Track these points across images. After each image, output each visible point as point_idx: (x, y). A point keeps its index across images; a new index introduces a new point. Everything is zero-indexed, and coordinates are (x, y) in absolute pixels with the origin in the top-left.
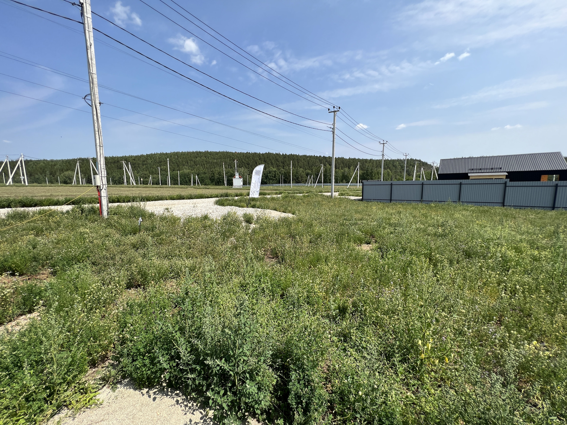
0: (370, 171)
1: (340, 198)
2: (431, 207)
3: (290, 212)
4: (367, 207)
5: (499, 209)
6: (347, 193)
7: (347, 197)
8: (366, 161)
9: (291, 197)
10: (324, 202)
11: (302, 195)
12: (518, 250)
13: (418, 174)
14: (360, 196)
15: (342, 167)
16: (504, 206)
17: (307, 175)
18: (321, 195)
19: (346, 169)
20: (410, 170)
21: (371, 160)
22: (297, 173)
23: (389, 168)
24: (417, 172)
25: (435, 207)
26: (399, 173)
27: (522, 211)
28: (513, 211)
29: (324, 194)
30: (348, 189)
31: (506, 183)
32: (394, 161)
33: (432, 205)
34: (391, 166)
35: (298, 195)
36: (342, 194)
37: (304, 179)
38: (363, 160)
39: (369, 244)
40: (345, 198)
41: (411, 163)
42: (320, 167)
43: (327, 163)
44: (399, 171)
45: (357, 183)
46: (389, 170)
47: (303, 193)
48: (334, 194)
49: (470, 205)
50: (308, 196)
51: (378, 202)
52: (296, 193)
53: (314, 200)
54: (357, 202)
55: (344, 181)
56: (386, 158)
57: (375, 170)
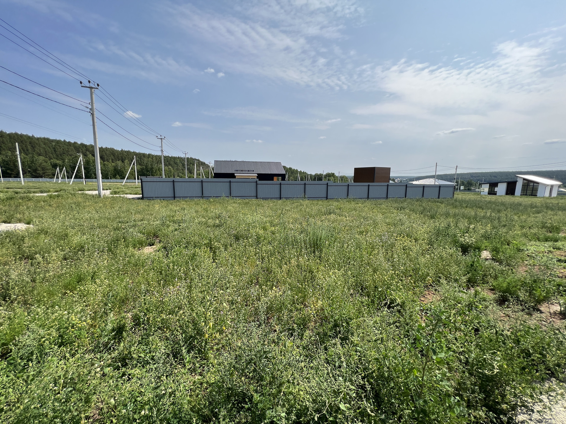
0: (150, 166)
1: (113, 197)
2: (210, 202)
3: (20, 221)
4: (148, 206)
5: (254, 201)
6: (123, 191)
7: (122, 195)
8: (144, 155)
9: (22, 198)
10: (88, 204)
11: (45, 194)
12: (265, 229)
13: (198, 172)
14: (140, 194)
15: (112, 160)
16: (257, 198)
17: (55, 166)
18: (83, 194)
19: (119, 163)
20: (191, 168)
21: (149, 155)
22: (32, 162)
23: (170, 164)
24: (197, 170)
25: (214, 201)
26: (181, 171)
27: (267, 202)
28: (262, 202)
29: (87, 192)
30: (124, 186)
31: (257, 182)
32: (175, 158)
33: (211, 200)
34: (172, 163)
35: (37, 195)
36: (115, 193)
37: (50, 172)
38: (140, 154)
39: (153, 245)
40: (120, 197)
41: (191, 161)
42: (77, 158)
43: (88, 153)
44: (181, 168)
45: (135, 179)
46: (170, 167)
47: (49, 191)
48: (103, 192)
49: (238, 199)
50: (58, 196)
51: (161, 200)
52: (34, 192)
53: (70, 201)
54: (136, 201)
55: (118, 176)
56: (166, 154)
57: (155, 166)
